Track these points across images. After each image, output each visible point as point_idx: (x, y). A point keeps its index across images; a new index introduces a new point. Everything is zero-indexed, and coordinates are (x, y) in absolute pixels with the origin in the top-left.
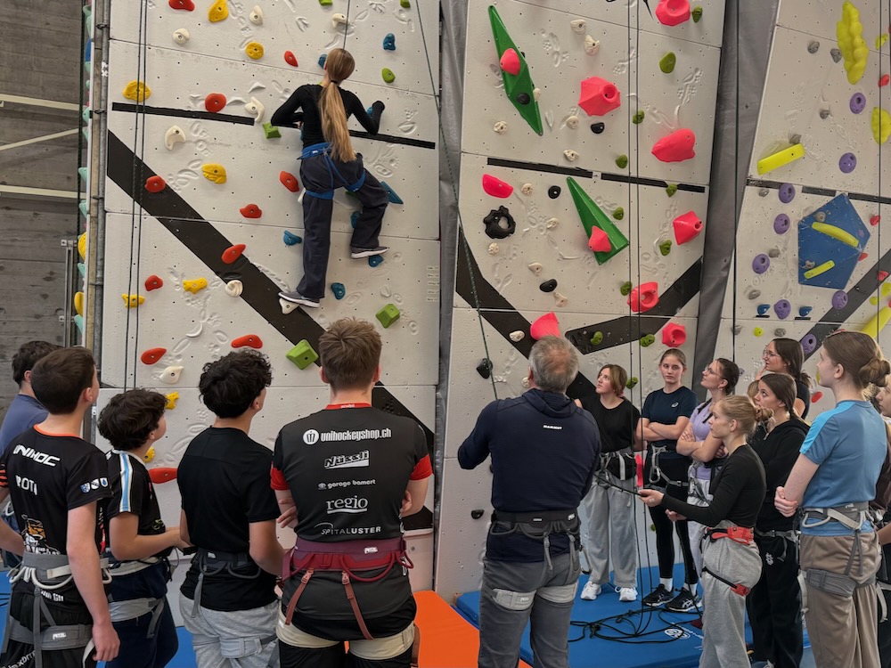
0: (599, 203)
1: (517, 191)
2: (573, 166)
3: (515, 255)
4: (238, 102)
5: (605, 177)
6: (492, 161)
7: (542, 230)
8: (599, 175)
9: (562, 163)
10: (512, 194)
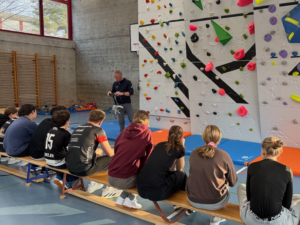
0: (222, 26)
1: (198, 28)
2: (212, 17)
3: (199, 46)
4: (157, 20)
5: (223, 17)
6: (191, 21)
7: (206, 38)
8: (221, 17)
9: (209, 17)
10: (197, 29)
